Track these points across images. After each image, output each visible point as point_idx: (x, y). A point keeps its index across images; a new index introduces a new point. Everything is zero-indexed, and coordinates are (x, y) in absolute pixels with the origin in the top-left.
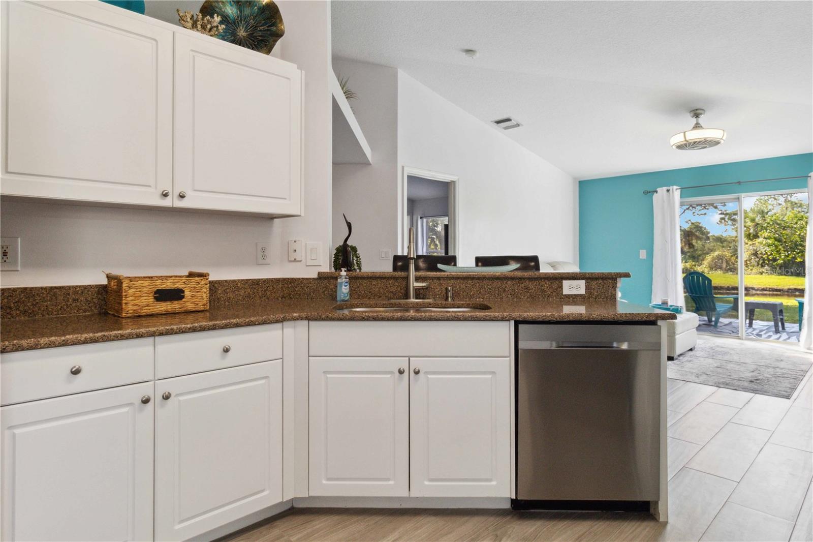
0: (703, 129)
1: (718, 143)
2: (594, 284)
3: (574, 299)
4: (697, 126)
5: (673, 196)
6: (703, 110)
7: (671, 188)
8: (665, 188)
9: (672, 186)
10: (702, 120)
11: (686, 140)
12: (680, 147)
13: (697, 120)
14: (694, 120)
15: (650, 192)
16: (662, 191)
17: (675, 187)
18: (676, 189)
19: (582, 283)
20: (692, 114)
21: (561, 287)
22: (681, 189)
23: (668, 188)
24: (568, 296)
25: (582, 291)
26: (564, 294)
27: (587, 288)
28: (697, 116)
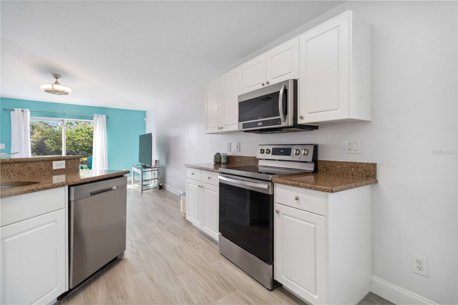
0: (60, 85)
1: (68, 94)
2: (69, 162)
3: (59, 172)
4: (57, 83)
5: (27, 115)
6: (61, 76)
7: (25, 110)
8: (20, 109)
9: (26, 109)
10: (59, 80)
11: (53, 89)
12: (47, 91)
13: (57, 80)
14: (55, 80)
15: (8, 110)
16: (18, 111)
17: (28, 110)
18: (29, 111)
19: (64, 162)
20: (54, 76)
21: (52, 165)
22: (31, 111)
23: (23, 110)
24: (56, 170)
25: (64, 167)
26: (53, 169)
27: (66, 164)
28: (57, 78)
